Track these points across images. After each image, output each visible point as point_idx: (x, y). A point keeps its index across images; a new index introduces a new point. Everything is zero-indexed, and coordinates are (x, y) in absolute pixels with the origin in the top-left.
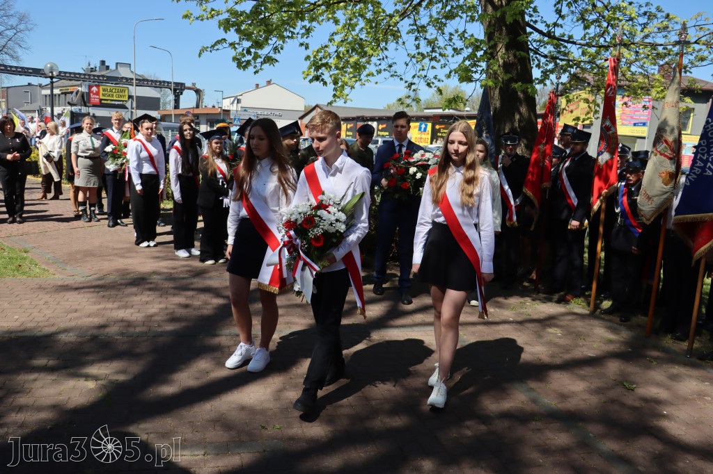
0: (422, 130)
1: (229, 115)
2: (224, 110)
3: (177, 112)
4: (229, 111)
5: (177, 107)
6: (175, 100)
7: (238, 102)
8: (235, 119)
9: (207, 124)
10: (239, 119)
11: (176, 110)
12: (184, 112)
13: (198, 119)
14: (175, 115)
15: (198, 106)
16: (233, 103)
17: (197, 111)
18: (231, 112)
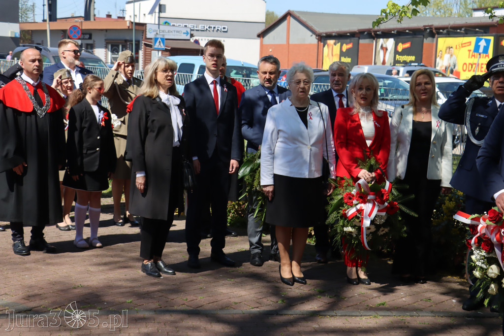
0: (481, 50)
1: (144, 32)
2: (137, 24)
3: (56, 26)
4: (144, 25)
5: (53, 17)
6: (50, 6)
7: (160, 11)
8: (156, 39)
9: (106, 47)
10: (162, 39)
11: (52, 23)
12: (66, 26)
13: (90, 38)
14: (51, 31)
15: (87, 16)
16: (152, 12)
17: (87, 26)
18: (148, 27)
